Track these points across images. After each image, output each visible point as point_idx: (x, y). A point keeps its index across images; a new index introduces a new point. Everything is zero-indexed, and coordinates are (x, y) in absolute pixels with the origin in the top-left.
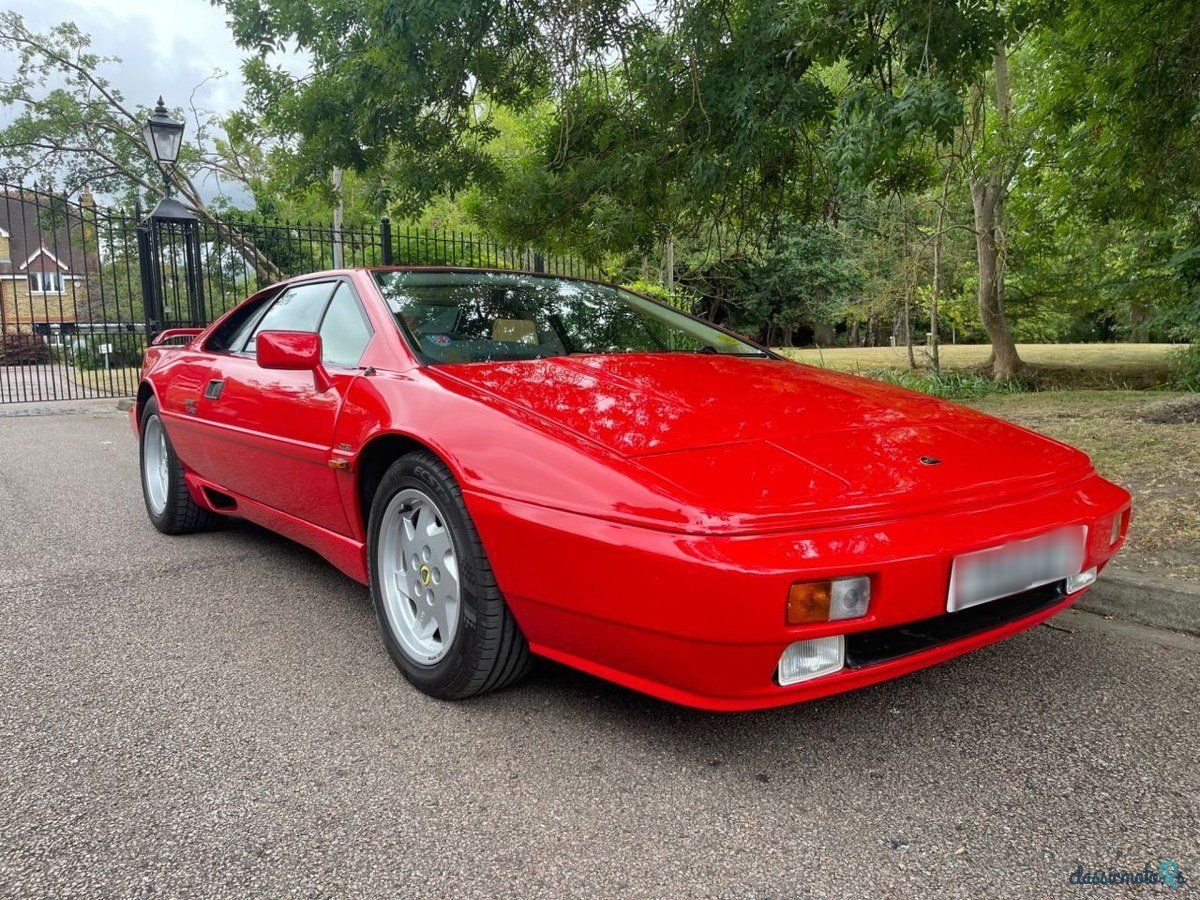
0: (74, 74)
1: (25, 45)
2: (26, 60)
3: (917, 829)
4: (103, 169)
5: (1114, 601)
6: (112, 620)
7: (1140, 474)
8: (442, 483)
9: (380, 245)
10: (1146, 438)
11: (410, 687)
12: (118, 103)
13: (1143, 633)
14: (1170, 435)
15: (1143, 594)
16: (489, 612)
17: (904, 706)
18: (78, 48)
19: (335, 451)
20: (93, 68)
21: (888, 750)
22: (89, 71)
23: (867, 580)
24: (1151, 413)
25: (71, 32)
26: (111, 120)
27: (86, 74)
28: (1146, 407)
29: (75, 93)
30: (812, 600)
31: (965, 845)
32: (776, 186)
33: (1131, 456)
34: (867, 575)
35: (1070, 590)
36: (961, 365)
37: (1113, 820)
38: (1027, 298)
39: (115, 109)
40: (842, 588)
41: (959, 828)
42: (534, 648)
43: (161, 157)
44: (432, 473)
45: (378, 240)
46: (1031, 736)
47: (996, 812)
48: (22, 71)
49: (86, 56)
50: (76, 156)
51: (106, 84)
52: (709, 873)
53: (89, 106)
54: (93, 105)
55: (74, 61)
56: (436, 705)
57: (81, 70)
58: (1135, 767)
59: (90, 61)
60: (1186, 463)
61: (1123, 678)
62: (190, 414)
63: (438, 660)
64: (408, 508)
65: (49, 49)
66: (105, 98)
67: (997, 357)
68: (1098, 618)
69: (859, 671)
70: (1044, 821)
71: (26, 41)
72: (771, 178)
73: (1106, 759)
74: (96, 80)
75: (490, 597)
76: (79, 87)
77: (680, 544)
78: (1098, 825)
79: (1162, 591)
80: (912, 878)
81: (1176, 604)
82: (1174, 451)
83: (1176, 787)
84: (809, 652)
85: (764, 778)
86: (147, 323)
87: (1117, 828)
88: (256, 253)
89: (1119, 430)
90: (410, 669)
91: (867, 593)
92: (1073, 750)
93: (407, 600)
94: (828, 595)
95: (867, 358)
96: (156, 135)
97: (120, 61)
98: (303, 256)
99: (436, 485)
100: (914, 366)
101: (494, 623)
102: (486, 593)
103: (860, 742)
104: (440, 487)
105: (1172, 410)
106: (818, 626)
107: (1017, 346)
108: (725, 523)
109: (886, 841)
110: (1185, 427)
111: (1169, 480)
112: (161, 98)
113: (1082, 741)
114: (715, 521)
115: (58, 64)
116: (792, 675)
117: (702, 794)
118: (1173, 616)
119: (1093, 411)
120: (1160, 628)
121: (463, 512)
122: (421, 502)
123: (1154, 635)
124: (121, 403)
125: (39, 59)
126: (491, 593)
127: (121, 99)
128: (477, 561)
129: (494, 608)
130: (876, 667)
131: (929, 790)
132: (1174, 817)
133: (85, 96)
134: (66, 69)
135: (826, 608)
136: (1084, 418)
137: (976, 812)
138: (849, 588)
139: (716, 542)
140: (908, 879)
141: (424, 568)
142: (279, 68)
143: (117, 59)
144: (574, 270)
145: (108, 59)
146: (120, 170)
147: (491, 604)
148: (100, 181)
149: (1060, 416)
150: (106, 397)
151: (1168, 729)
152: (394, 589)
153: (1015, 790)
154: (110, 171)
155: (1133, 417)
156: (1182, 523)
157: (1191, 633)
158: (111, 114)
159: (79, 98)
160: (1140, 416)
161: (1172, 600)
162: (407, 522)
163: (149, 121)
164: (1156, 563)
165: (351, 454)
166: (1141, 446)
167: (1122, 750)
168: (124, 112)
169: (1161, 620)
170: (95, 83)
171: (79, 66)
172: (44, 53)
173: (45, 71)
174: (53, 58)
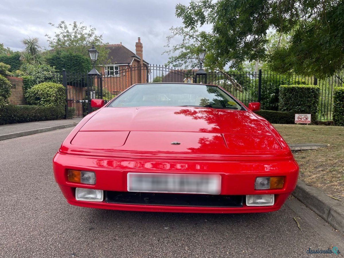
1: (184, 34)
2: (185, 38)
9: (258, 77)
18: (195, 33)
27: (197, 39)
35: (248, 204)
43: (200, 58)
48: (183, 40)
55: (195, 36)
57: (196, 38)
69: (112, 204)
71: (184, 33)
76: (196, 43)
91: (94, 178)
94: (80, 175)
106: (77, 184)
115: (191, 38)
125: (188, 37)
133: (197, 45)
134: (193, 38)
142: (209, 33)
170: (199, 41)
171: (196, 37)
172: (188, 35)
173: (188, 40)
174: (190, 36)
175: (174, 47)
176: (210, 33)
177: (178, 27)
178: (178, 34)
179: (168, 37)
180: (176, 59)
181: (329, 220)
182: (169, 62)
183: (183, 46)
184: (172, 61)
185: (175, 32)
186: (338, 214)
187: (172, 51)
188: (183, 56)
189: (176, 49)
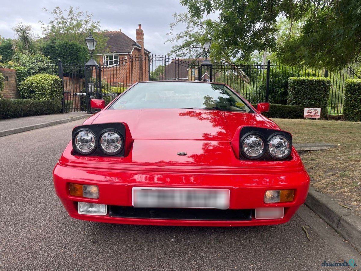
0: (200, 27)
1: (188, 21)
2: (189, 25)
18: (200, 20)
23: (97, 188)
27: (202, 27)
48: (188, 28)
53: (203, 35)
57: (201, 26)
65: (194, 21)
71: (189, 20)
76: (201, 30)
94: (83, 190)
106: (79, 198)
115: (196, 25)
116: (84, 212)
125: (192, 24)
133: (202, 33)
134: (198, 26)
170: (205, 29)
171: (201, 25)
172: (193, 22)
173: (193, 27)
174: (195, 24)
175: (178, 36)
176: (216, 21)
177: (182, 14)
178: (182, 21)
179: (171, 25)
180: (180, 48)
181: (339, 229)
182: (172, 52)
183: (187, 34)
184: (176, 51)
185: (179, 18)
186: (349, 224)
187: (175, 39)
188: (187, 45)
189: (179, 37)
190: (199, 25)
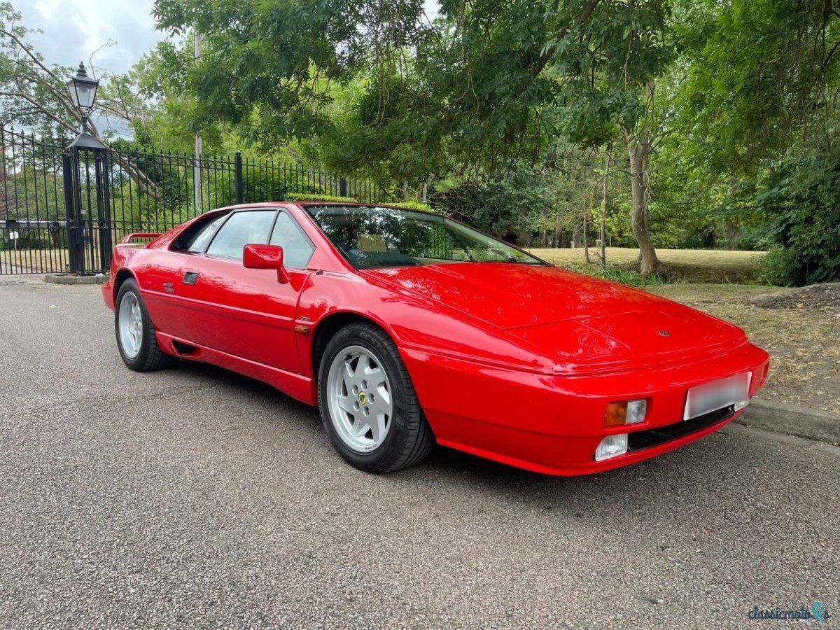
0: (8, 39)
3: (672, 540)
4: (28, 109)
5: (752, 416)
6: (136, 427)
7: (760, 340)
8: (381, 342)
9: (234, 171)
10: (761, 318)
11: (349, 467)
12: (40, 62)
13: (770, 435)
14: (775, 316)
15: (769, 413)
16: (412, 420)
17: (646, 476)
18: (12, 22)
19: (297, 321)
20: (23, 36)
21: (643, 500)
22: (19, 38)
23: (645, 401)
24: (760, 301)
25: (8, 9)
26: (34, 74)
27: (17, 41)
28: (756, 298)
29: (8, 53)
30: (617, 413)
31: (700, 548)
32: (512, 142)
33: (753, 329)
34: (645, 399)
35: (736, 409)
36: (620, 262)
37: (776, 535)
38: (663, 219)
39: (38, 66)
40: (632, 406)
41: (694, 540)
42: (439, 441)
43: (81, 105)
44: (373, 336)
45: (233, 167)
46: (720, 492)
47: (712, 531)
49: (18, 28)
50: (7, 98)
51: (31, 47)
52: (567, 564)
53: (18, 63)
54: (21, 63)
55: (9, 31)
56: (371, 477)
57: (13, 36)
58: (781, 508)
59: (21, 31)
60: (788, 334)
61: (764, 461)
62: (168, 293)
63: (373, 449)
64: (349, 357)
66: (30, 58)
67: (643, 257)
68: (743, 427)
69: (634, 454)
70: (739, 536)
72: (510, 136)
73: (764, 504)
74: (24, 45)
75: (413, 411)
76: (11, 49)
77: (542, 381)
78: (768, 538)
79: (780, 411)
80: (677, 564)
81: (789, 418)
82: (779, 327)
83: (805, 518)
84: (610, 443)
85: (579, 515)
86: (68, 221)
87: (779, 539)
88: (138, 172)
89: (744, 312)
90: (351, 455)
91: (644, 409)
92: (746, 499)
93: (345, 413)
94: (626, 411)
95: (557, 256)
96: (78, 88)
97: (42, 32)
98: (171, 174)
99: (376, 344)
100: (588, 261)
101: (415, 426)
102: (411, 409)
103: (627, 495)
104: (379, 345)
105: (772, 299)
106: (619, 428)
107: (655, 249)
108: (564, 369)
109: (657, 547)
110: (784, 311)
111: (778, 344)
112: (82, 63)
113: (750, 495)
114: (558, 368)
116: (602, 455)
117: (548, 524)
118: (787, 425)
119: (724, 299)
120: (779, 432)
121: (396, 360)
122: (361, 353)
123: (776, 437)
124: (47, 277)
126: (414, 409)
127: (42, 59)
128: (405, 389)
129: (415, 417)
130: (643, 451)
131: (673, 520)
132: (808, 533)
133: (16, 56)
135: (624, 417)
136: (719, 304)
137: (702, 532)
138: (636, 406)
139: (560, 380)
140: (675, 565)
141: (361, 394)
143: (40, 31)
144: (357, 188)
145: (33, 30)
146: (40, 110)
147: (414, 415)
148: (24, 117)
149: (704, 302)
150: (37, 273)
151: (795, 488)
152: (337, 407)
153: (719, 520)
154: (33, 110)
155: (748, 303)
156: (789, 371)
157: (798, 435)
158: (34, 70)
159: (11, 57)
160: (753, 304)
161: (786, 416)
162: (348, 365)
163: (73, 78)
164: (775, 394)
165: (311, 323)
166: (759, 322)
167: (773, 499)
168: (44, 68)
169: (780, 428)
170: (23, 47)
171: (12, 34)
190: (6, 35)
